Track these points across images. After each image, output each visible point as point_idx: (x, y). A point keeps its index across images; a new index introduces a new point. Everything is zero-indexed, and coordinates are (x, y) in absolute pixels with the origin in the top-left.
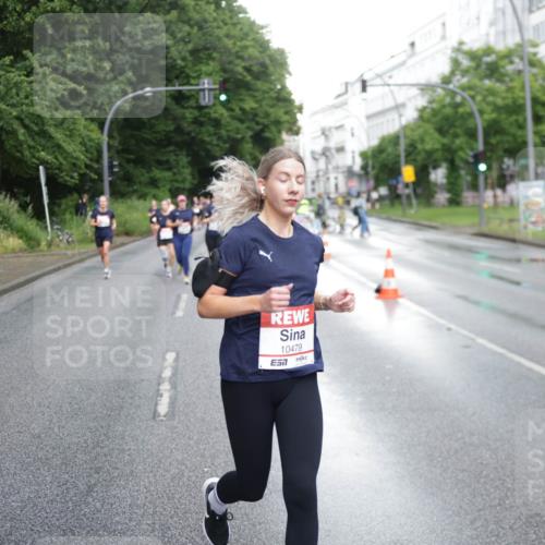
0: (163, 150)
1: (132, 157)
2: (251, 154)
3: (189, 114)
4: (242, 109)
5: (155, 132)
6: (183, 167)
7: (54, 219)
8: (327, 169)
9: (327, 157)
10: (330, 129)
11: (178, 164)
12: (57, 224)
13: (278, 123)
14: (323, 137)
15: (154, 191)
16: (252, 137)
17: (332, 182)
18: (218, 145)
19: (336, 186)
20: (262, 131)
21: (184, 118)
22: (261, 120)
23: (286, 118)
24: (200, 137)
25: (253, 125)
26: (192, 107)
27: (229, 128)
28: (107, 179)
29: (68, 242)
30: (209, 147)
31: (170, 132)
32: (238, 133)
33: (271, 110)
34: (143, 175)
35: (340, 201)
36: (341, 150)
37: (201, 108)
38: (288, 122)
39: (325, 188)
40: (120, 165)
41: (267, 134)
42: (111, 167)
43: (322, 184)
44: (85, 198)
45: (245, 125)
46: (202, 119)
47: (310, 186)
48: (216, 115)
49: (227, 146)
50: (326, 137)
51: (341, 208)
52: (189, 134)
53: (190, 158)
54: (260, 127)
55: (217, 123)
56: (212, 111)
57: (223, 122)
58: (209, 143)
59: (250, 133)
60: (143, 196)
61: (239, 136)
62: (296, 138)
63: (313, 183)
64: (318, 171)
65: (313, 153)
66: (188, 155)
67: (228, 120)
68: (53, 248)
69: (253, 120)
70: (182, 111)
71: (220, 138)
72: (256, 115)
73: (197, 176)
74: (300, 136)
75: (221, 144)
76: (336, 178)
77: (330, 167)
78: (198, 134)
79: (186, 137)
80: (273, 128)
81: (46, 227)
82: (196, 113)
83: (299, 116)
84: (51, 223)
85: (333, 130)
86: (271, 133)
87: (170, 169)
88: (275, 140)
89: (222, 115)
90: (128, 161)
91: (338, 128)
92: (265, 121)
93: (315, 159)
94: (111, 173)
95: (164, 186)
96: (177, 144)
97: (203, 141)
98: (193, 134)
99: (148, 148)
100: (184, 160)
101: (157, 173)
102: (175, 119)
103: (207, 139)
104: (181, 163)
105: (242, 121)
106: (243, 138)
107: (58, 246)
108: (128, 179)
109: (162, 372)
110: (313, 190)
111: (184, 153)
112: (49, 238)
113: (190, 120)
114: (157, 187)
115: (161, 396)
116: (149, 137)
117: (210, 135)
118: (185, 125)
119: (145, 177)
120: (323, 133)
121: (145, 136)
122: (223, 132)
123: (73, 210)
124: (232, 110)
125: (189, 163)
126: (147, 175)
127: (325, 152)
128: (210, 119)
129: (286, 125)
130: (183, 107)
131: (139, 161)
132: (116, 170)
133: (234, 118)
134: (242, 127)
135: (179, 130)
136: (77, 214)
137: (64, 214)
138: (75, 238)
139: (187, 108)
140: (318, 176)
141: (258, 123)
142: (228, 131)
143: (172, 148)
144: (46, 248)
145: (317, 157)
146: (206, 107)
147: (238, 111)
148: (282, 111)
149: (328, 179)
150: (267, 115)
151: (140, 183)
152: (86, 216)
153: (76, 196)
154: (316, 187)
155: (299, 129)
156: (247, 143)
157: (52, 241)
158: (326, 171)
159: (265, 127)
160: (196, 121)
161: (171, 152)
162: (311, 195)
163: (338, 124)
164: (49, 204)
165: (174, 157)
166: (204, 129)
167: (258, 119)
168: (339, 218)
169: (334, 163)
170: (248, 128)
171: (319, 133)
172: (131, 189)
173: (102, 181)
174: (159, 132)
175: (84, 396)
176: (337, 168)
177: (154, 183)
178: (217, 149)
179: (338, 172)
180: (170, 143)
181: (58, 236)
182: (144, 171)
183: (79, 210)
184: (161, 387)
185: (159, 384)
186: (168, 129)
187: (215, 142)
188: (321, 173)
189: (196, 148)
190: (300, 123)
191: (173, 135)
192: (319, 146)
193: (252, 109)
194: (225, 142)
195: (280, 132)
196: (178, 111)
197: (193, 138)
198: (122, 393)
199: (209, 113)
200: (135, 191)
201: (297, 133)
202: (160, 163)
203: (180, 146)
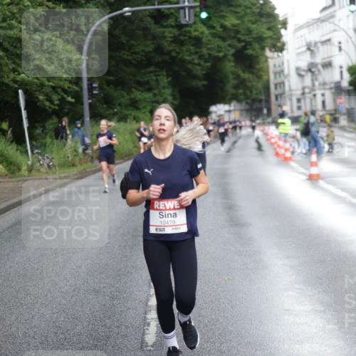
0: (143, 71)
1: (112, 78)
2: (233, 73)
3: (170, 33)
4: (223, 27)
5: (134, 53)
6: (164, 88)
7: (34, 143)
8: (313, 85)
9: (312, 72)
10: (316, 44)
11: (158, 84)
12: (37, 148)
13: (260, 39)
14: (308, 52)
15: (134, 113)
16: (233, 55)
17: (319, 99)
18: (199, 65)
19: (323, 102)
20: (244, 48)
21: (164, 37)
22: (243, 38)
23: (269, 33)
24: (180, 56)
25: (235, 42)
26: (171, 26)
27: (209, 46)
28: (86, 101)
29: (48, 166)
30: (190, 66)
31: (150, 52)
32: (219, 51)
33: (253, 26)
34: (123, 97)
35: (328, 118)
36: (328, 65)
37: (180, 26)
38: (270, 37)
39: (311, 105)
40: (100, 88)
41: (249, 52)
42: (91, 89)
43: (308, 101)
44: (65, 122)
45: (226, 43)
46: (182, 38)
47: (295, 104)
48: (196, 33)
49: (209, 64)
50: (312, 52)
51: (330, 126)
52: (169, 53)
53: (170, 79)
54: (243, 44)
55: (198, 42)
56: (192, 29)
57: (204, 40)
58: (190, 62)
59: (232, 51)
60: (123, 119)
61: (221, 54)
62: (280, 54)
63: (299, 100)
64: (303, 89)
65: (298, 69)
66: (168, 76)
67: (210, 38)
68: (34, 172)
69: (234, 37)
70: (161, 30)
71: (201, 57)
72: (237, 32)
73: (178, 96)
74: (285, 52)
75: (202, 63)
76: (323, 95)
77: (317, 83)
78: (179, 53)
79: (167, 58)
80: (256, 46)
81: (27, 151)
82: (176, 32)
83: (283, 31)
84: (31, 148)
85: (319, 45)
86: (254, 50)
87: (149, 90)
88: (257, 57)
89: (202, 33)
90: (108, 83)
91: (324, 43)
92: (247, 38)
93: (300, 76)
94: (91, 95)
95: (145, 107)
96: (157, 65)
97: (183, 61)
98: (174, 54)
99: (128, 70)
100: (164, 80)
101: (138, 95)
102: (154, 38)
103: (188, 58)
104: (162, 83)
105: (223, 39)
106: (225, 56)
107: (39, 170)
108: (108, 101)
109: (148, 300)
110: (299, 108)
111: (165, 73)
112: (29, 163)
113: (169, 39)
114: (138, 109)
115: (149, 324)
116: (129, 58)
117: (191, 54)
118: (166, 44)
119: (125, 99)
120: (309, 49)
121: (125, 56)
122: (205, 51)
123: (53, 134)
124: (213, 28)
125: (170, 83)
126: (127, 97)
127: (311, 69)
128: (190, 37)
129: (269, 41)
130: (163, 26)
131: (120, 84)
132: (95, 92)
133: (214, 35)
134: (224, 44)
135: (159, 50)
136: (57, 138)
137: (44, 138)
138: (56, 162)
139: (166, 27)
140: (303, 94)
141: (240, 41)
142: (208, 49)
143: (152, 69)
144: (26, 173)
145: (303, 73)
146: (186, 25)
147: (218, 28)
148: (265, 26)
149: (315, 95)
150: (249, 31)
151: (120, 105)
152: (66, 139)
153: (55, 120)
154: (302, 104)
155: (284, 45)
156: (230, 61)
157: (33, 165)
158: (313, 88)
159: (248, 44)
160: (176, 40)
161: (151, 72)
162: (297, 113)
163: (324, 39)
164: (28, 128)
165: (154, 78)
166: (184, 49)
167: (239, 36)
168: (328, 136)
169: (320, 79)
170: (229, 45)
171: (304, 48)
172: (111, 111)
173: (82, 104)
174: (138, 53)
175: (69, 326)
176: (324, 84)
177: (134, 104)
178: (199, 68)
179: (325, 89)
180: (149, 64)
181: (39, 161)
182: (125, 93)
183: (59, 134)
184: (148, 316)
185: (146, 313)
186: (147, 49)
187: (196, 61)
188: (307, 90)
189: (176, 68)
190: (284, 39)
191: (153, 55)
192: (304, 62)
193: (233, 25)
194: (206, 61)
195: (263, 49)
196: (157, 30)
197: (173, 58)
198: (108, 322)
199: (189, 32)
200: (115, 114)
201: (281, 49)
202: (139, 84)
203: (160, 66)
